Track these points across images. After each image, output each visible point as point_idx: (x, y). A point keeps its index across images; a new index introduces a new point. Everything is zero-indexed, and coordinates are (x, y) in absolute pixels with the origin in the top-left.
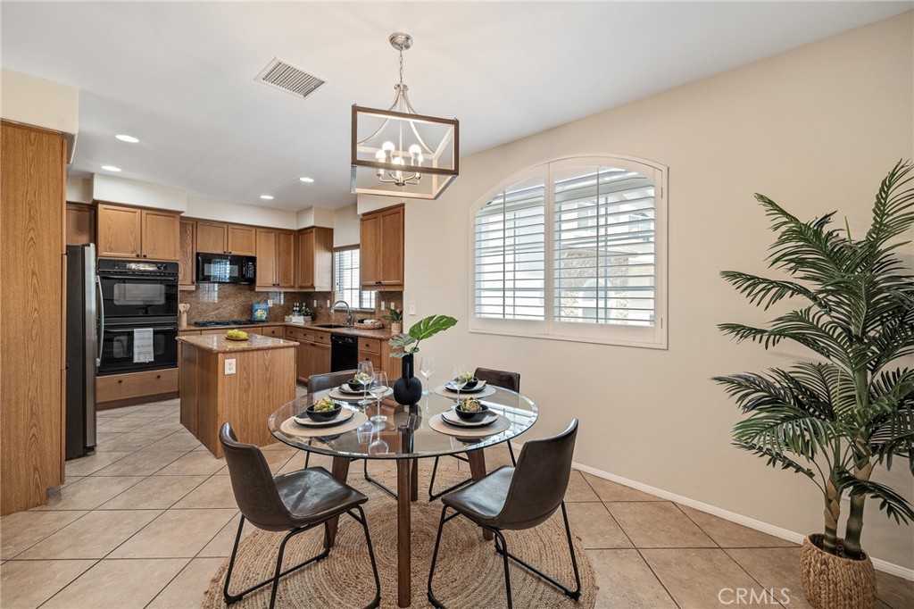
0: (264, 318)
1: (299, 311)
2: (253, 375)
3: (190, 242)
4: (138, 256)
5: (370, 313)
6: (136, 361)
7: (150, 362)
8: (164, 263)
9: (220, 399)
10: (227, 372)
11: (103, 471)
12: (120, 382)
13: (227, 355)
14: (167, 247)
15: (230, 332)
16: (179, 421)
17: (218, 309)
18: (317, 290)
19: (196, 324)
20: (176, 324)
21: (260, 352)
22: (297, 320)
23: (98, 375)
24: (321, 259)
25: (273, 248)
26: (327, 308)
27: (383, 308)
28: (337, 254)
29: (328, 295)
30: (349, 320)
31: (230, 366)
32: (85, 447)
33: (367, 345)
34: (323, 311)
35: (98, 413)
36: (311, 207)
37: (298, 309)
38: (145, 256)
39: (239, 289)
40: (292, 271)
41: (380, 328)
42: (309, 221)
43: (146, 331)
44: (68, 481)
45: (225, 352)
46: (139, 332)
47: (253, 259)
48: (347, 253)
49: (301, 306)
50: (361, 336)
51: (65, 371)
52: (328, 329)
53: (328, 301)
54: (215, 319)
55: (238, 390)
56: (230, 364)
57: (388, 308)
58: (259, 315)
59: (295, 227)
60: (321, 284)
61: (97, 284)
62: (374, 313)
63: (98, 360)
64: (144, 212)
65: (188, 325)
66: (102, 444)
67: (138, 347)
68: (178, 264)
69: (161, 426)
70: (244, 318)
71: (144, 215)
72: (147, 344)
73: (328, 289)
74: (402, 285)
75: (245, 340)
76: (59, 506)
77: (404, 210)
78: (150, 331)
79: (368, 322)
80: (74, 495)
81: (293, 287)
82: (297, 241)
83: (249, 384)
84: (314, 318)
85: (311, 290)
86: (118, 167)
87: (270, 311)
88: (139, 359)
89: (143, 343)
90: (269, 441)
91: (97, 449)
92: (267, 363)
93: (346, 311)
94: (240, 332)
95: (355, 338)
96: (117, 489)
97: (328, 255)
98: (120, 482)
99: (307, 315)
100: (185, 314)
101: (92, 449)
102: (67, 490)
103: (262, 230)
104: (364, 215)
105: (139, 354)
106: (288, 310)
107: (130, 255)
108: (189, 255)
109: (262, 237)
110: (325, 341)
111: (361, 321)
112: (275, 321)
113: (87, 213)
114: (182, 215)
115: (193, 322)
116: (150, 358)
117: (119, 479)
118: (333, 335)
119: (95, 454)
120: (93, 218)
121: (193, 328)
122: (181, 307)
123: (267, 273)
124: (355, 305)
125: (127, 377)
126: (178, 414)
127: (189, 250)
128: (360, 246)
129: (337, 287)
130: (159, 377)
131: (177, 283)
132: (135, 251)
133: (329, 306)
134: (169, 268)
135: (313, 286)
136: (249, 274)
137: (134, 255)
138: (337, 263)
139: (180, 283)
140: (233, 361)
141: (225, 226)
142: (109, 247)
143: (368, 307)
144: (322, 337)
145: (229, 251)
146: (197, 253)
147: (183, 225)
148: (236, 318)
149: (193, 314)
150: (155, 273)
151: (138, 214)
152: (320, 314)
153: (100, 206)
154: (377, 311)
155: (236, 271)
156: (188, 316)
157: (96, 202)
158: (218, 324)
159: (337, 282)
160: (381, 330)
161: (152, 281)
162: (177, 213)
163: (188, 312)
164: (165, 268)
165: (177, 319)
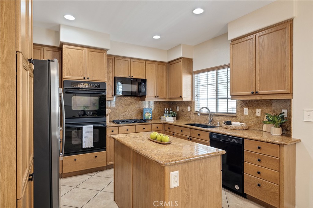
0: (150, 118)
1: (169, 113)
2: (192, 186)
3: (111, 69)
4: (84, 78)
5: (233, 116)
6: (84, 147)
7: (92, 148)
10: (173, 185)
12: (76, 160)
13: (172, 168)
14: (99, 73)
18: (184, 100)
19: (114, 122)
20: (105, 122)
21: (197, 162)
22: (170, 119)
24: (186, 79)
25: (155, 74)
26: (187, 112)
29: (189, 103)
30: (211, 121)
31: (174, 179)
33: (259, 148)
34: (184, 113)
36: (180, 45)
37: (168, 112)
38: (88, 78)
40: (165, 89)
42: (178, 55)
43: (89, 127)
45: (171, 165)
46: (85, 128)
47: (144, 81)
50: (248, 139)
52: (206, 129)
53: (189, 108)
57: (252, 113)
58: (147, 116)
59: (167, 60)
60: (186, 96)
64: (88, 49)
65: (110, 122)
67: (85, 137)
68: (105, 83)
70: (139, 118)
71: (87, 52)
72: (90, 135)
73: (190, 99)
74: (291, 93)
78: (91, 127)
79: (236, 124)
81: (165, 98)
82: (168, 69)
83: (188, 195)
84: (177, 118)
85: (181, 100)
87: (152, 113)
88: (85, 146)
89: (88, 132)
92: (202, 172)
93: (208, 115)
95: (241, 140)
97: (190, 76)
99: (174, 116)
100: (108, 116)
104: (233, 40)
105: (86, 142)
106: (163, 114)
107: (80, 78)
108: (111, 79)
109: (149, 66)
110: (202, 137)
111: (229, 123)
113: (58, 53)
114: (108, 53)
115: (112, 120)
116: (91, 145)
118: (211, 134)
121: (113, 125)
122: (108, 111)
123: (151, 90)
124: (213, 110)
125: (81, 157)
127: (111, 76)
128: (231, 66)
129: (196, 97)
130: (96, 157)
131: (105, 95)
132: (83, 75)
133: (189, 110)
134: (101, 86)
135: (181, 97)
136: (142, 90)
137: (82, 78)
138: (196, 81)
139: (107, 96)
140: (177, 172)
141: (129, 60)
142: (69, 73)
143: (226, 112)
144: (199, 135)
145: (132, 75)
146: (115, 77)
147: (108, 59)
148: (134, 117)
149: (112, 115)
150: (94, 89)
151: (84, 51)
152: (182, 115)
153: (64, 46)
154: (238, 115)
155: (133, 88)
156: (110, 116)
157: (62, 44)
158: (127, 122)
159: (196, 94)
160: (247, 131)
161: (91, 95)
162: (106, 50)
163: (109, 114)
164: (99, 86)
165: (106, 120)
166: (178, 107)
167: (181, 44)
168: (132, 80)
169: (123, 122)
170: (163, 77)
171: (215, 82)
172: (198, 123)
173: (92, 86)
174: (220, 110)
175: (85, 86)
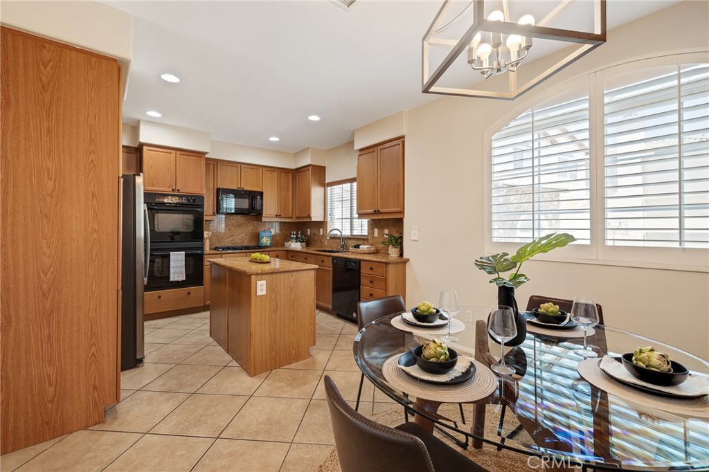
0: (268, 244)
1: (297, 238)
2: (280, 296)
4: (173, 190)
5: (363, 239)
6: (171, 279)
7: (183, 281)
8: (191, 196)
9: (253, 319)
10: (259, 293)
11: (151, 385)
12: (160, 297)
13: (259, 277)
14: (195, 184)
15: (253, 255)
16: (208, 334)
17: (232, 236)
18: (312, 220)
19: (216, 249)
20: (202, 248)
21: (286, 274)
22: (295, 246)
23: (145, 291)
24: (316, 193)
25: (276, 184)
26: (320, 236)
27: (376, 235)
28: (329, 188)
29: (322, 224)
30: (343, 246)
31: (261, 287)
32: (135, 359)
33: (371, 269)
34: (316, 238)
35: (146, 324)
36: (307, 148)
37: (295, 236)
38: (179, 190)
39: (249, 219)
40: (291, 205)
41: (374, 253)
42: (306, 161)
43: (180, 254)
44: (123, 395)
45: (257, 274)
46: (174, 255)
47: (261, 194)
48: (337, 188)
49: (297, 235)
50: (364, 260)
51: (120, 292)
52: (329, 254)
53: (321, 230)
54: (230, 245)
55: (268, 310)
56: (262, 285)
57: (381, 234)
58: (264, 241)
59: (293, 167)
60: (316, 215)
61: (145, 210)
62: (367, 239)
63: (146, 279)
64: (178, 153)
65: (210, 249)
66: (150, 354)
67: (173, 267)
68: (203, 197)
69: (195, 339)
70: (253, 244)
71: (178, 155)
72: (179, 265)
73: (321, 219)
74: (402, 212)
75: (269, 263)
76: (115, 426)
77: (403, 142)
78: (182, 254)
79: (364, 247)
80: (128, 412)
81: (291, 218)
82: (294, 178)
83: (277, 304)
84: (308, 245)
85: (309, 220)
86: (159, 112)
87: (273, 237)
88: (174, 278)
89: (177, 264)
90: (293, 359)
91: (145, 360)
92: (292, 285)
93: (339, 238)
94: (263, 255)
95: (358, 262)
96: (166, 408)
97: (322, 189)
98: (167, 400)
99: (303, 242)
100: (208, 241)
101: (141, 361)
102: (122, 406)
103: (269, 169)
104: (361, 150)
105: (174, 273)
106: (288, 239)
107: (167, 189)
108: (211, 191)
109: (267, 175)
110: (325, 264)
111: (357, 246)
112: (276, 246)
113: (134, 155)
114: (206, 156)
115: (213, 247)
116: (182, 277)
117: (167, 395)
118: (334, 258)
119: (143, 365)
120: (139, 159)
121: (214, 252)
122: (206, 234)
123: (270, 207)
124: (347, 233)
125: (166, 294)
126: (207, 327)
127: (212, 186)
128: (357, 179)
129: (329, 217)
130: (189, 293)
131: (203, 213)
132: (171, 186)
133: (321, 233)
134: (196, 201)
135: (309, 217)
136: (258, 206)
137: (171, 189)
138: (329, 196)
139: (205, 214)
140: (264, 282)
141: (239, 166)
142: (152, 183)
143: (360, 234)
144: (322, 261)
145: (242, 187)
146: (217, 189)
147: (207, 165)
148: (246, 244)
149: (214, 240)
150: (186, 205)
151: (173, 155)
152: (314, 241)
153: (145, 148)
154: (370, 238)
155: (245, 204)
156: (210, 242)
157: (142, 145)
158: (234, 248)
159: (329, 212)
160: (376, 255)
161: (184, 212)
162: (204, 153)
163: (209, 239)
164: (194, 200)
165: (203, 245)
166: (309, 230)
167: (309, 148)
168: (242, 192)
169: (228, 248)
170: (288, 189)
171: (349, 198)
172: (330, 249)
173: (184, 200)
174: (356, 233)
175: (175, 200)
